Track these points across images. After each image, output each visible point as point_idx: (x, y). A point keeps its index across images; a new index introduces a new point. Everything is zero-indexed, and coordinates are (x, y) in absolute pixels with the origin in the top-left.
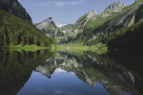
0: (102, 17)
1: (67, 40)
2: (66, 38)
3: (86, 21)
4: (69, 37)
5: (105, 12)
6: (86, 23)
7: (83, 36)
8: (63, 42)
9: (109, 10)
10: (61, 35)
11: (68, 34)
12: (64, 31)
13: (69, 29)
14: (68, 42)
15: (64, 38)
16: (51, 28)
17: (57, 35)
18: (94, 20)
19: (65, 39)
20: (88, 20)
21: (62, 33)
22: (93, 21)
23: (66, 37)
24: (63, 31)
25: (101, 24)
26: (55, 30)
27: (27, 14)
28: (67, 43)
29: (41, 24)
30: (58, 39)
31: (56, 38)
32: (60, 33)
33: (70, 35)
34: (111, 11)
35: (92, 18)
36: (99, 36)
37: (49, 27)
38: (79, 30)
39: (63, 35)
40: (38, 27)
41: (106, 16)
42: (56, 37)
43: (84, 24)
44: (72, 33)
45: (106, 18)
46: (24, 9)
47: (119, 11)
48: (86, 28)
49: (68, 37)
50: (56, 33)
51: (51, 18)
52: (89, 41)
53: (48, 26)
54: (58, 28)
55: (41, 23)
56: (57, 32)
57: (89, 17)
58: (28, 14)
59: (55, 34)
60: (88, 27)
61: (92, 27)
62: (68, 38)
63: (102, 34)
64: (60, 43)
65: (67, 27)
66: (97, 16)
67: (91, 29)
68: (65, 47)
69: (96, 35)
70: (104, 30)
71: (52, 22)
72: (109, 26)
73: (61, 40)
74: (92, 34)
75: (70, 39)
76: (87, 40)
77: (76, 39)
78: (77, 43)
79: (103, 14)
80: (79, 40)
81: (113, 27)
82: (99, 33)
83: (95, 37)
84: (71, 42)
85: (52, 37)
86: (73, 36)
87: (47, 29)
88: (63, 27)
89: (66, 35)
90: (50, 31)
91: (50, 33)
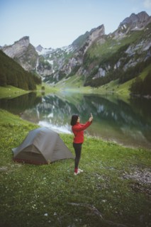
0: (114, 38)
1: (57, 77)
2: (55, 73)
3: (87, 44)
4: (61, 72)
5: (119, 31)
6: (87, 48)
7: (83, 71)
8: (50, 79)
9: (125, 27)
10: (45, 69)
11: (58, 66)
13: (58, 57)
14: (58, 80)
15: (50, 74)
16: (29, 55)
17: (40, 68)
18: (102, 43)
19: (52, 75)
20: (90, 43)
21: (47, 64)
22: (99, 45)
23: (54, 71)
24: (48, 61)
25: (112, 50)
26: (36, 60)
28: (57, 82)
29: (11, 49)
30: (42, 75)
31: (38, 73)
32: (44, 64)
33: (62, 68)
34: (129, 29)
35: (97, 39)
36: (109, 70)
37: (24, 55)
38: (77, 59)
39: (49, 67)
40: (6, 52)
41: (121, 37)
42: (38, 71)
43: (85, 51)
44: (65, 66)
45: (120, 41)
47: (141, 29)
48: (88, 58)
49: (58, 72)
50: (37, 65)
51: (27, 38)
52: (93, 78)
53: (24, 51)
54: (41, 55)
55: (10, 46)
56: (40, 64)
57: (93, 37)
60: (92, 56)
61: (98, 55)
62: (59, 74)
63: (115, 68)
64: (45, 81)
65: (56, 54)
66: (106, 37)
67: (97, 59)
68: (55, 89)
69: (104, 69)
70: (117, 61)
71: (30, 45)
72: (126, 55)
73: (47, 76)
74: (97, 67)
75: (62, 75)
76: (90, 78)
77: (71, 75)
78: (74, 83)
79: (116, 34)
80: (77, 77)
81: (132, 57)
82: (109, 67)
83: (103, 73)
84: (64, 80)
85: (32, 70)
86: (67, 70)
87: (22, 58)
88: (48, 55)
89: (54, 69)
90: (27, 60)
91: (27, 65)
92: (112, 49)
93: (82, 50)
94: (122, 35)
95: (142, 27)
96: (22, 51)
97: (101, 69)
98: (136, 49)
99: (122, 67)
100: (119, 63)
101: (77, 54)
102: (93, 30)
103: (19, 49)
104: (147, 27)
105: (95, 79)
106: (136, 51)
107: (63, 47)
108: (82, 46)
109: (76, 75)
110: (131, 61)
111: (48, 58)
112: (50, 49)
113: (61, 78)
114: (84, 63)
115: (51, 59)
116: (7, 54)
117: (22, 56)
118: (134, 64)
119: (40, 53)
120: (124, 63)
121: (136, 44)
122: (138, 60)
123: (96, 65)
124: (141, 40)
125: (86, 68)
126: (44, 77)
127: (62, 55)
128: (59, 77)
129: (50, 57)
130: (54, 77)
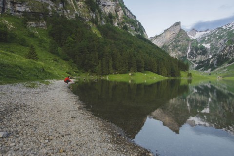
1: (215, 62)
2: (212, 58)
4: (220, 56)
8: (204, 65)
10: (199, 54)
11: (217, 50)
12: (206, 44)
13: (218, 39)
14: (216, 66)
15: (206, 59)
16: (179, 41)
17: (192, 54)
19: (208, 60)
21: (202, 48)
23: (210, 56)
24: (204, 45)
26: (188, 45)
27: (138, 23)
28: (215, 68)
29: (161, 37)
30: (194, 62)
31: (189, 59)
32: (197, 49)
33: (223, 51)
37: (174, 42)
39: (204, 52)
40: (155, 42)
42: (189, 57)
44: (228, 48)
46: (135, 16)
49: (216, 57)
50: (189, 51)
51: (178, 24)
53: (173, 38)
54: (194, 40)
55: (160, 35)
56: (192, 49)
58: (140, 24)
59: (187, 51)
62: (218, 59)
64: (197, 68)
65: (215, 35)
68: (209, 76)
71: (181, 30)
73: (201, 62)
75: (222, 60)
84: (226, 65)
85: (182, 57)
86: (230, 53)
87: (171, 46)
88: (204, 38)
89: (210, 53)
90: (177, 47)
91: (177, 52)
96: (171, 38)
103: (169, 36)
111: (203, 41)
115: (207, 42)
116: (155, 44)
117: (171, 44)
119: (192, 38)
126: (196, 63)
127: (223, 35)
128: (218, 62)
129: (206, 39)
130: (210, 63)
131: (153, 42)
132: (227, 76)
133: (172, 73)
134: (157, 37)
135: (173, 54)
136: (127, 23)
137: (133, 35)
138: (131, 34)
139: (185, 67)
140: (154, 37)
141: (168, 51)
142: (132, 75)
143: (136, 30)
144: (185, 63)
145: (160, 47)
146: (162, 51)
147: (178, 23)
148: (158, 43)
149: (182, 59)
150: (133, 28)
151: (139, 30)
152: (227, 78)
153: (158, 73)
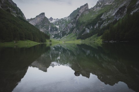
0: (94, 10)
1: (61, 35)
2: (60, 33)
3: (78, 15)
5: (97, 6)
6: (78, 17)
7: (76, 30)
8: (57, 36)
9: (100, 4)
10: (54, 31)
11: (62, 29)
12: (57, 26)
13: (62, 24)
14: (62, 37)
15: (58, 33)
16: (45, 23)
17: (51, 30)
18: (87, 14)
19: (58, 34)
20: (80, 14)
21: (56, 28)
22: (85, 15)
23: (59, 32)
24: (56, 26)
26: (49, 26)
27: (18, 9)
28: (61, 38)
30: (52, 34)
31: (50, 33)
32: (53, 28)
33: (64, 29)
34: (102, 5)
35: (84, 12)
36: (92, 29)
37: (42, 23)
38: (72, 24)
39: (56, 30)
40: (31, 22)
41: (98, 10)
42: (50, 32)
43: (77, 19)
44: (66, 28)
45: (97, 12)
46: (15, 4)
47: (110, 4)
48: (79, 23)
49: (62, 32)
50: (50, 29)
52: (82, 34)
53: (41, 21)
54: (52, 23)
55: (34, 19)
56: (51, 28)
57: (81, 11)
58: (20, 10)
59: (49, 29)
60: (81, 22)
61: (85, 21)
63: (95, 27)
64: (54, 38)
65: (61, 22)
66: (89, 10)
67: (84, 23)
68: (59, 42)
69: (89, 28)
70: (96, 23)
71: (45, 17)
72: (101, 19)
73: (55, 35)
74: (85, 27)
75: (64, 34)
76: (80, 34)
77: (69, 33)
78: (71, 38)
79: (95, 8)
80: (73, 34)
81: (105, 20)
82: (92, 27)
83: (88, 31)
84: (65, 36)
85: (46, 32)
86: (67, 31)
87: (40, 25)
88: (56, 23)
89: (59, 30)
90: (44, 26)
91: (44, 29)
92: (93, 17)
93: (75, 18)
94: (98, 8)
95: (111, 2)
96: (40, 21)
97: (87, 29)
98: (107, 15)
99: (99, 26)
100: (97, 25)
101: (72, 21)
102: (82, 7)
103: (39, 19)
104: (113, 2)
105: (84, 35)
106: (107, 16)
107: (65, 18)
108: (75, 16)
109: (72, 33)
110: (104, 22)
111: (56, 24)
112: (57, 19)
113: (63, 35)
114: (77, 26)
115: (57, 25)
116: (31, 23)
117: (41, 24)
118: (106, 25)
119: (51, 22)
120: (100, 24)
121: (107, 13)
122: (109, 22)
123: (84, 26)
124: (110, 10)
125: (78, 29)
126: (53, 35)
127: (64, 22)
128: (62, 35)
129: (57, 23)
130: (59, 35)
131: (30, 22)
132: (66, 41)
133: (42, 41)
134: (32, 19)
135: (41, 30)
136: (10, 8)
137: (15, 16)
138: (13, 16)
139: (48, 37)
140: (30, 19)
141: (39, 28)
142: (16, 42)
143: (17, 13)
144: (48, 35)
145: (34, 26)
146: (35, 28)
147: (43, 13)
148: (32, 23)
149: (46, 33)
150: (15, 12)
151: (19, 14)
152: (66, 42)
153: (34, 41)
